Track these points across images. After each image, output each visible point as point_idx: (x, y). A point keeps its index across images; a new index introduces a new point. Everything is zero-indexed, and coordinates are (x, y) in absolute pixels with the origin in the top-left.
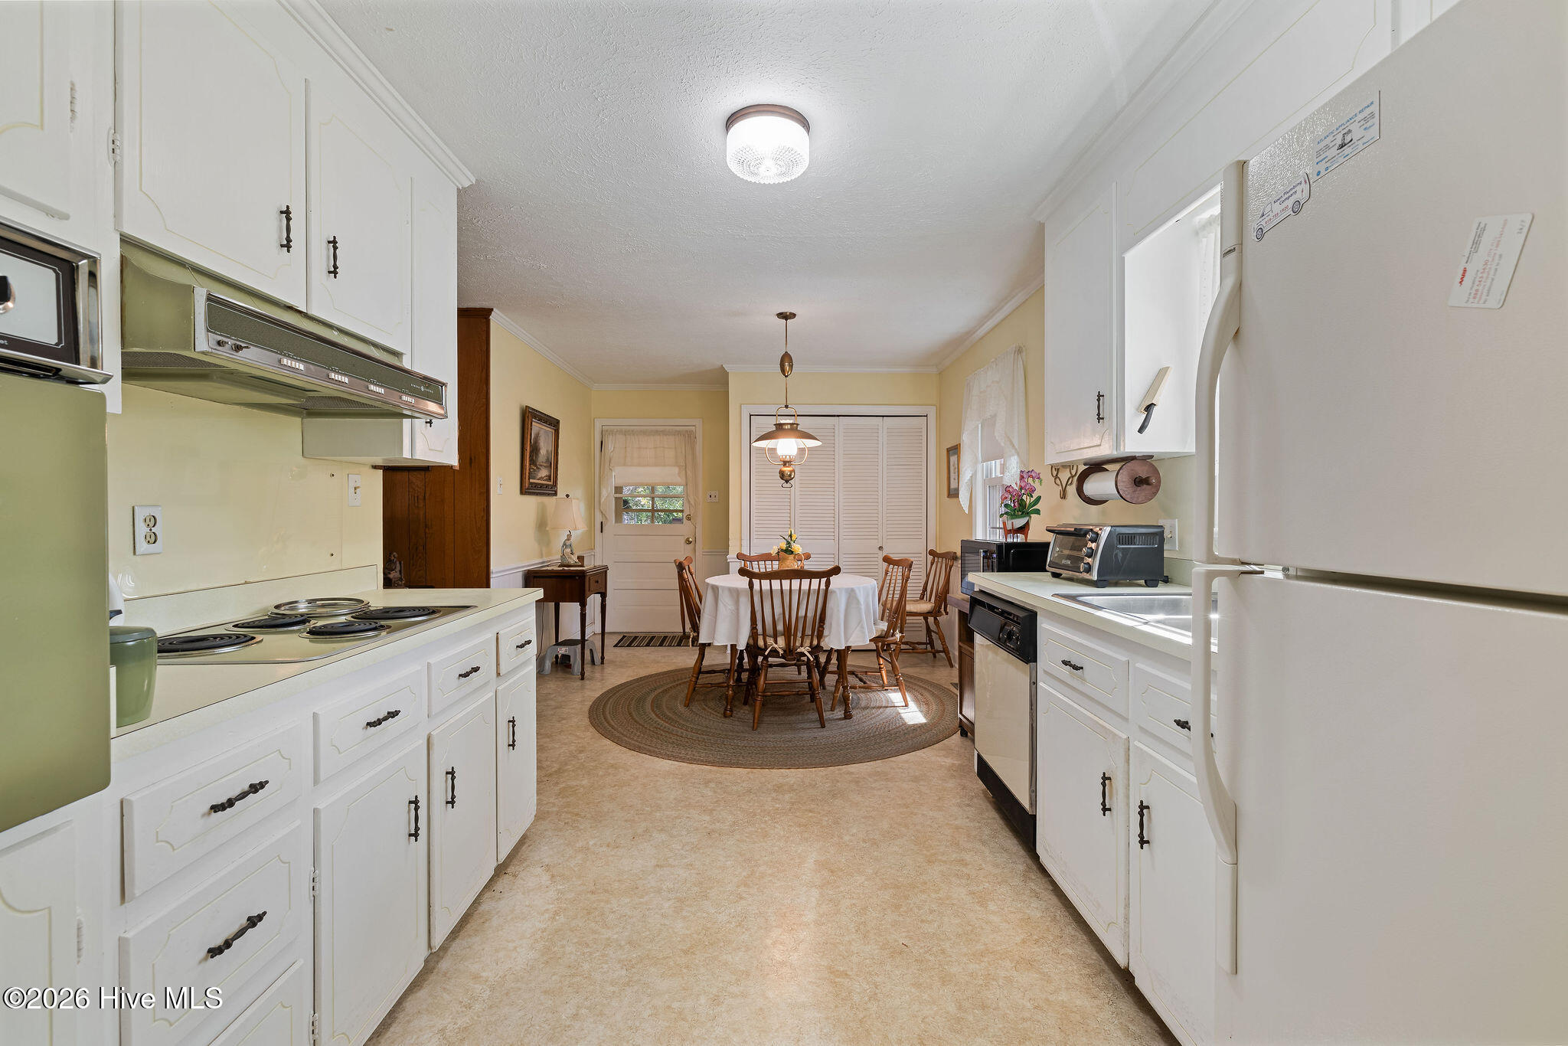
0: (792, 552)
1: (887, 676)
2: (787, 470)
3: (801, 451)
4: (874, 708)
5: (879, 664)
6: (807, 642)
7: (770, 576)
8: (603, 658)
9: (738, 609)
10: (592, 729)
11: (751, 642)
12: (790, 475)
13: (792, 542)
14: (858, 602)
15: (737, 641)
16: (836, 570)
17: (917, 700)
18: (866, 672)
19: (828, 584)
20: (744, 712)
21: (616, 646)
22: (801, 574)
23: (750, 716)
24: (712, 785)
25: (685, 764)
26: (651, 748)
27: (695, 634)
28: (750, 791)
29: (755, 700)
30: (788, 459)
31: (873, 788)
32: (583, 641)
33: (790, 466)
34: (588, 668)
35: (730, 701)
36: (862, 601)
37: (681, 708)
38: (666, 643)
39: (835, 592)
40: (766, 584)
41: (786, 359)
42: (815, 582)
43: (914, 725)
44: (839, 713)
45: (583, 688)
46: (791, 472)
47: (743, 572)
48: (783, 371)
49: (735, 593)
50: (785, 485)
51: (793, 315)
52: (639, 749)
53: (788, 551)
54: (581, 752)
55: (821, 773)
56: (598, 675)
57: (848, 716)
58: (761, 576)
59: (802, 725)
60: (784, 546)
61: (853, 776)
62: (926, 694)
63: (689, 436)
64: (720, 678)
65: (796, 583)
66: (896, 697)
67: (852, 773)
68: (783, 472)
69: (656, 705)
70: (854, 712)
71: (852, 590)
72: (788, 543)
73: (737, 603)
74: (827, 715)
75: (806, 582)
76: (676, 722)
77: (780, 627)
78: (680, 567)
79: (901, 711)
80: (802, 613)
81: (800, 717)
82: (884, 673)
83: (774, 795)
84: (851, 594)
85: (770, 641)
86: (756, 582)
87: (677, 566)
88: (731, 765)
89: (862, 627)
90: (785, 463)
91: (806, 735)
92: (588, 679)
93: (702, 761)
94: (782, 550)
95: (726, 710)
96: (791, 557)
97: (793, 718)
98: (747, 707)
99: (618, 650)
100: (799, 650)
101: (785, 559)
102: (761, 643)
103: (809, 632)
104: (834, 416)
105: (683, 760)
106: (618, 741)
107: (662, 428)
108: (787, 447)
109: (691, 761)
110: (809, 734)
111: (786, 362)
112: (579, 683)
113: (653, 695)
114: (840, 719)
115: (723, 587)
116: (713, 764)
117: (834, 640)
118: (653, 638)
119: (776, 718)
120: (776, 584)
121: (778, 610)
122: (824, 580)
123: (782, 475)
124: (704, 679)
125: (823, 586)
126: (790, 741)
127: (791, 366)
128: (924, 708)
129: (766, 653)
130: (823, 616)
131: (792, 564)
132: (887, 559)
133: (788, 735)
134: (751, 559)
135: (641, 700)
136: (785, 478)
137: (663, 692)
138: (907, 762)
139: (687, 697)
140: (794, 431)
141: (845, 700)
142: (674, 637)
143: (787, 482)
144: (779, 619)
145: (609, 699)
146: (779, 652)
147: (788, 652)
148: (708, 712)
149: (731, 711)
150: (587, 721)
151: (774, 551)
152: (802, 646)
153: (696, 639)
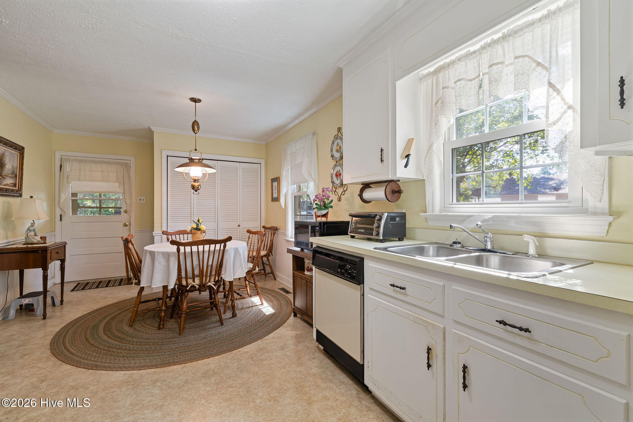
0: (200, 229)
1: (249, 290)
2: (196, 184)
3: (204, 175)
4: (246, 308)
5: (246, 284)
6: (212, 279)
7: (191, 244)
8: (62, 301)
9: (168, 265)
10: (53, 359)
11: (178, 283)
12: (198, 188)
13: (199, 224)
14: (239, 253)
15: (168, 283)
16: (230, 239)
17: (266, 300)
18: (239, 289)
19: (225, 246)
20: (172, 324)
21: (72, 290)
22: (209, 242)
23: (176, 326)
24: (158, 384)
25: (135, 372)
26: (106, 365)
27: (137, 281)
28: (186, 382)
29: (180, 317)
30: (197, 178)
31: (262, 360)
32: (45, 291)
33: (198, 182)
34: (49, 309)
35: (162, 319)
36: (241, 253)
37: (126, 328)
38: (110, 284)
39: (228, 250)
40: (188, 249)
41: (196, 124)
42: (218, 246)
43: (269, 315)
44: (229, 314)
45: (45, 325)
46: (199, 186)
47: (173, 243)
48: (194, 130)
49: (167, 255)
50: (195, 193)
51: (199, 101)
52: (96, 367)
53: (198, 229)
54: (42, 381)
55: (229, 356)
56: (58, 314)
57: (234, 315)
58: (185, 245)
59: (210, 326)
60: (195, 226)
61: (249, 354)
62: (269, 296)
63: (127, 166)
64: (153, 304)
65: (207, 247)
66: (256, 300)
67: (247, 352)
68: (194, 185)
69: (107, 329)
70: (237, 312)
71: (237, 248)
72: (197, 225)
73: (168, 261)
74: (223, 316)
75: (212, 246)
76: (124, 339)
77: (197, 272)
78: (127, 242)
79: (261, 307)
80: (210, 263)
81: (207, 321)
82: (248, 288)
83: (203, 380)
84: (236, 250)
85: (190, 281)
86: (182, 248)
87: (123, 241)
88: (169, 364)
89: (242, 268)
90: (195, 181)
91: (214, 332)
92: (50, 318)
93: (148, 366)
94: (194, 229)
95: (160, 325)
96: (199, 232)
97: (203, 322)
98: (172, 320)
99: (74, 293)
100: (208, 285)
101: (195, 234)
102: (184, 283)
103: (214, 273)
104: (215, 160)
105: (133, 369)
106: (77, 365)
107: (107, 160)
108: (196, 171)
109: (140, 368)
110: (216, 331)
111: (195, 126)
112: (42, 322)
113: (105, 322)
114: (230, 318)
115: (158, 252)
116: (156, 366)
117: (228, 276)
118: (101, 282)
119: (193, 324)
120: (195, 248)
121: (196, 262)
122: (222, 245)
123: (193, 187)
124: (143, 307)
125: (222, 248)
126: (205, 338)
127: (198, 128)
128: (271, 304)
129: (188, 289)
130: (221, 263)
131: (201, 237)
132: (249, 231)
133: (202, 335)
134: (171, 234)
135: (96, 327)
136: (195, 189)
137: (112, 318)
138: (273, 338)
139: (131, 320)
140: (200, 162)
141: (233, 307)
142: (116, 280)
143: (196, 191)
144: (195, 268)
145: (67, 332)
146: (196, 287)
147: (202, 286)
148: (147, 328)
149: (163, 325)
150: (48, 352)
151: (189, 229)
152: (209, 282)
153: (138, 283)
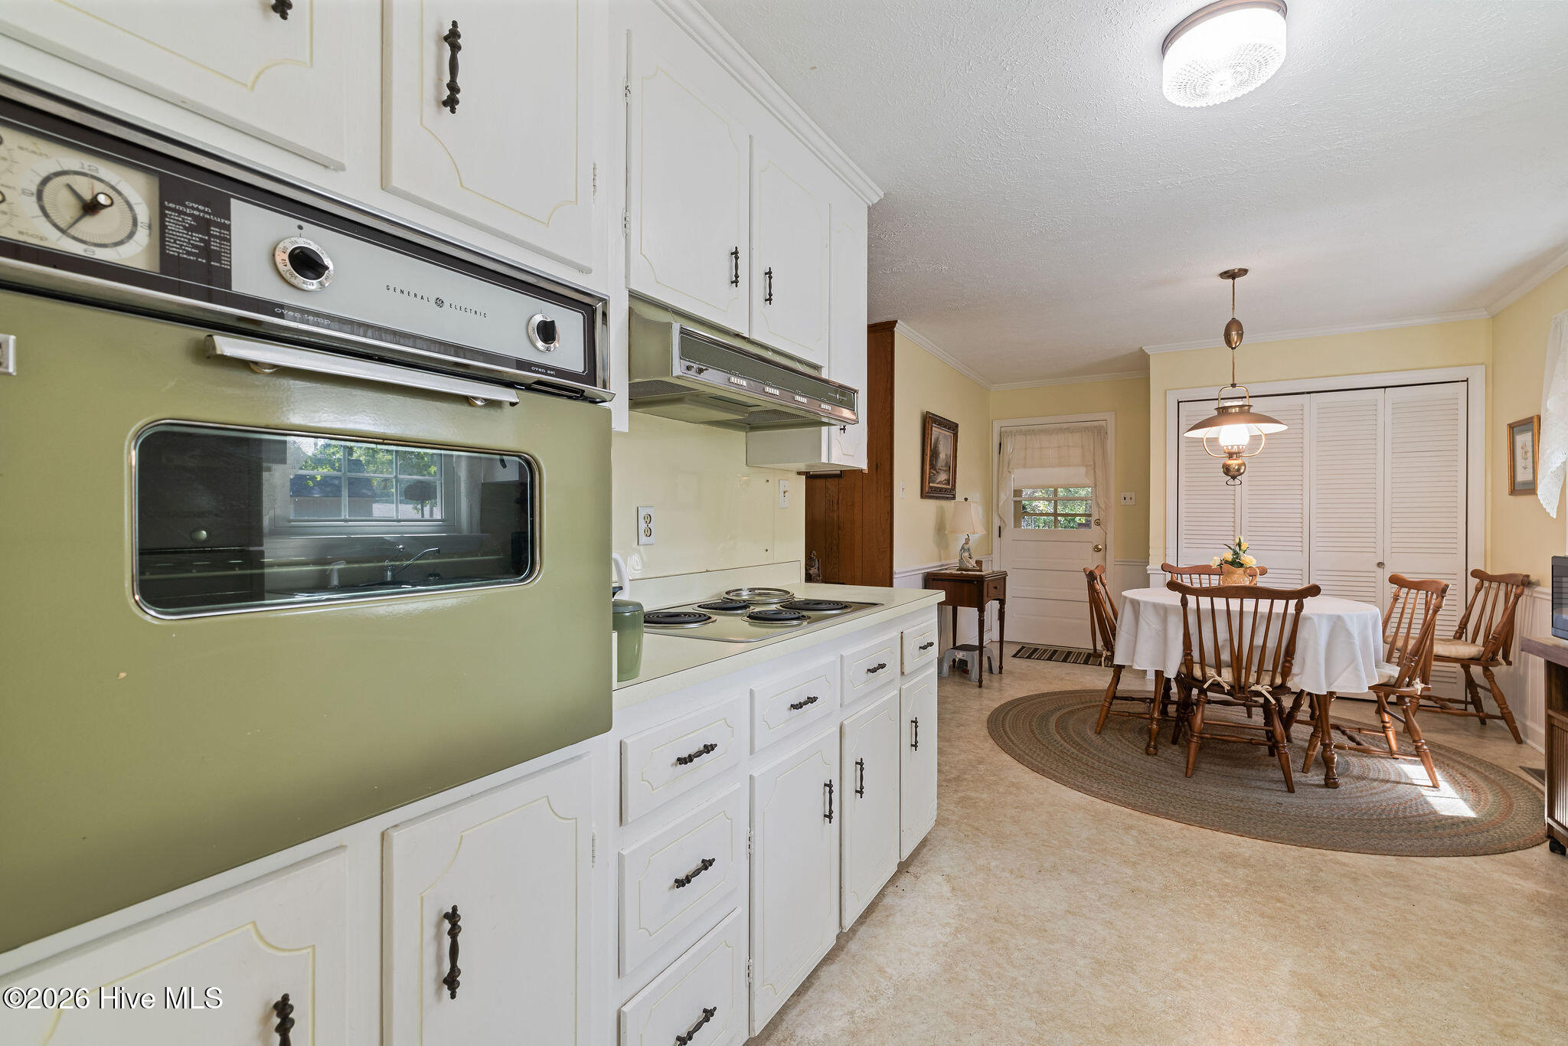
0: (1243, 565)
1: (1397, 740)
2: (1234, 463)
3: (1256, 439)
4: (1375, 780)
5: (1383, 722)
6: (1266, 679)
7: (1212, 592)
8: (1001, 668)
9: (1165, 630)
10: (991, 741)
11: (1184, 670)
12: (1239, 470)
13: (1241, 553)
14: (1349, 635)
15: (1164, 667)
16: (1314, 591)
17: (1454, 782)
18: (1359, 729)
19: (1299, 608)
20: (1173, 752)
21: (1014, 656)
22: (1257, 593)
23: (1181, 759)
24: (1134, 832)
25: (1099, 801)
26: (1056, 774)
27: (1109, 654)
28: (1185, 852)
29: (1189, 742)
30: (1235, 449)
31: (1385, 895)
32: (981, 647)
33: (1238, 458)
34: (985, 675)
35: (1153, 737)
36: (1355, 631)
37: (1090, 734)
38: (1072, 658)
39: (1310, 618)
40: (1205, 602)
41: (1234, 327)
42: (1279, 605)
43: (1452, 818)
44: (1316, 777)
45: (980, 695)
46: (1240, 465)
47: (1172, 586)
48: (1228, 342)
49: (1163, 611)
50: (1231, 482)
51: (1244, 272)
52: (1042, 772)
53: (1236, 563)
54: (980, 763)
55: (1292, 852)
56: (996, 685)
57: (1330, 783)
58: (1199, 592)
59: (1258, 784)
60: (1229, 556)
61: (1348, 868)
62: (1472, 775)
63: (1100, 433)
64: (1140, 708)
65: (1249, 604)
66: (1415, 772)
67: (1344, 864)
68: (1229, 465)
69: (1061, 725)
70: (1341, 781)
71: (1339, 618)
72: (1236, 553)
73: (1165, 621)
74: (1296, 777)
75: (1264, 605)
76: (1086, 749)
77: (1225, 656)
78: (1091, 577)
79: (1425, 792)
80: (1259, 641)
81: (1254, 773)
82: (1391, 735)
83: (1222, 865)
84: (1337, 624)
85: (1211, 672)
86: (1191, 600)
87: (1087, 575)
88: (1158, 814)
89: (1356, 669)
90: (1231, 455)
91: (1265, 796)
92: (987, 688)
93: (1120, 801)
94: (1227, 562)
95: (1148, 746)
96: (1240, 571)
97: (1244, 772)
98: (1176, 747)
99: (1016, 661)
100: (1253, 688)
101: (1230, 573)
102: (1197, 672)
103: (1269, 665)
104: (1303, 393)
105: (1096, 795)
106: (1020, 759)
107: (1065, 426)
108: (1233, 435)
109: (1106, 798)
110: (1270, 798)
111: (1233, 331)
112: (977, 690)
113: (1058, 714)
114: (1318, 786)
115: (1146, 603)
116: (1134, 807)
117: (1308, 678)
118: (1055, 652)
119: (1217, 768)
120: (1220, 603)
121: (1223, 635)
122: (1293, 603)
123: (1227, 470)
124: (1118, 706)
125: (1292, 610)
126: (1242, 801)
127: (1241, 336)
128: (1471, 796)
129: (1205, 686)
130: (1291, 648)
131: (1240, 579)
132: (1395, 580)
133: (1239, 793)
134: (1181, 572)
135: (1044, 718)
136: (1231, 473)
137: (1068, 713)
138: (1443, 869)
139: (1098, 723)
140: (1246, 414)
141: (1327, 763)
142: (1079, 654)
143: (1234, 478)
144: (1222, 646)
145: (1007, 713)
146: (1223, 688)
147: (1237, 687)
148: (1125, 744)
149: (1155, 748)
150: (986, 731)
151: (1215, 562)
152: (1258, 683)
153: (1111, 658)
